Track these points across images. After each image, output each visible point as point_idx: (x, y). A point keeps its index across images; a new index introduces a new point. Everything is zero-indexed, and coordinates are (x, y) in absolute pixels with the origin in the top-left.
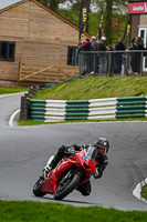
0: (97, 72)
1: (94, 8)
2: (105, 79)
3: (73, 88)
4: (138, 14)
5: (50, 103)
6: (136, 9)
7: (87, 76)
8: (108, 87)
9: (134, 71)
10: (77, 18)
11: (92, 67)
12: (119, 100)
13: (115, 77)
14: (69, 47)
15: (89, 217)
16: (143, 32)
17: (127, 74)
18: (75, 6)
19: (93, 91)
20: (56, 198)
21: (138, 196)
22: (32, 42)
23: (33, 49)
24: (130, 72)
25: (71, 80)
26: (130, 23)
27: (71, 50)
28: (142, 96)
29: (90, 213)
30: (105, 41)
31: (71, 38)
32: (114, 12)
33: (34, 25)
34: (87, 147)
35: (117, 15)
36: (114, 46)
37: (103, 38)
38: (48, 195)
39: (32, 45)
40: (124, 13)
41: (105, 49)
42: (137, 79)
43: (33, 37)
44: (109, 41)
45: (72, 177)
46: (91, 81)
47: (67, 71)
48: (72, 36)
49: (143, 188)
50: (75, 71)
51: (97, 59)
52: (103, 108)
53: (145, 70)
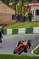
2: (22, 23)
3: (14, 26)
4: (31, 6)
5: (8, 30)
6: (30, 5)
8: (23, 25)
12: (26, 29)
14: (12, 15)
16: (32, 11)
19: (19, 26)
21: (33, 53)
22: (3, 14)
23: (3, 16)
24: (29, 21)
25: (13, 24)
28: (32, 28)
33: (3, 9)
34: (26, 41)
38: (17, 53)
39: (3, 15)
42: (31, 23)
43: (3, 12)
45: (22, 49)
46: (19, 24)
47: (12, 21)
48: (13, 12)
49: (34, 51)
50: (14, 21)
52: (22, 31)
53: (33, 21)
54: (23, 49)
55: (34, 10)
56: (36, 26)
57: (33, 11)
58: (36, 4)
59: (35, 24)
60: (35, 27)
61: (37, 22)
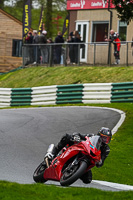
0: (39, 62)
1: (36, 5)
2: (46, 69)
3: (17, 77)
4: (76, 10)
6: (73, 6)
7: (30, 66)
8: (49, 76)
9: (72, 61)
10: (21, 14)
11: (34, 58)
13: (55, 67)
14: (13, 41)
15: (33, 193)
16: (79, 26)
17: (66, 64)
18: (18, 3)
19: (35, 80)
20: (62, 185)
24: (69, 62)
25: (15, 70)
26: (68, 18)
27: (15, 43)
28: (79, 84)
29: (33, 189)
30: (46, 35)
31: (16, 32)
32: (54, 9)
35: (56, 11)
36: (54, 39)
37: (44, 32)
40: (62, 9)
41: (46, 42)
42: (75, 69)
44: (50, 34)
46: (33, 71)
47: (12, 62)
48: (16, 30)
50: (19, 61)
51: (39, 50)
52: (44, 94)
53: (82, 60)
54: (83, 165)
55: (87, 24)
56: (94, 78)
57: (85, 26)
58: (94, 5)
59: (90, 73)
60: (90, 81)
61: (95, 64)
